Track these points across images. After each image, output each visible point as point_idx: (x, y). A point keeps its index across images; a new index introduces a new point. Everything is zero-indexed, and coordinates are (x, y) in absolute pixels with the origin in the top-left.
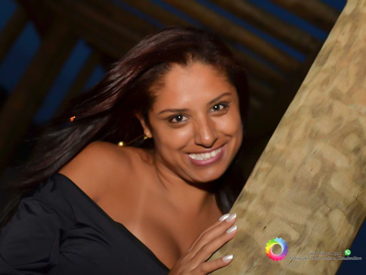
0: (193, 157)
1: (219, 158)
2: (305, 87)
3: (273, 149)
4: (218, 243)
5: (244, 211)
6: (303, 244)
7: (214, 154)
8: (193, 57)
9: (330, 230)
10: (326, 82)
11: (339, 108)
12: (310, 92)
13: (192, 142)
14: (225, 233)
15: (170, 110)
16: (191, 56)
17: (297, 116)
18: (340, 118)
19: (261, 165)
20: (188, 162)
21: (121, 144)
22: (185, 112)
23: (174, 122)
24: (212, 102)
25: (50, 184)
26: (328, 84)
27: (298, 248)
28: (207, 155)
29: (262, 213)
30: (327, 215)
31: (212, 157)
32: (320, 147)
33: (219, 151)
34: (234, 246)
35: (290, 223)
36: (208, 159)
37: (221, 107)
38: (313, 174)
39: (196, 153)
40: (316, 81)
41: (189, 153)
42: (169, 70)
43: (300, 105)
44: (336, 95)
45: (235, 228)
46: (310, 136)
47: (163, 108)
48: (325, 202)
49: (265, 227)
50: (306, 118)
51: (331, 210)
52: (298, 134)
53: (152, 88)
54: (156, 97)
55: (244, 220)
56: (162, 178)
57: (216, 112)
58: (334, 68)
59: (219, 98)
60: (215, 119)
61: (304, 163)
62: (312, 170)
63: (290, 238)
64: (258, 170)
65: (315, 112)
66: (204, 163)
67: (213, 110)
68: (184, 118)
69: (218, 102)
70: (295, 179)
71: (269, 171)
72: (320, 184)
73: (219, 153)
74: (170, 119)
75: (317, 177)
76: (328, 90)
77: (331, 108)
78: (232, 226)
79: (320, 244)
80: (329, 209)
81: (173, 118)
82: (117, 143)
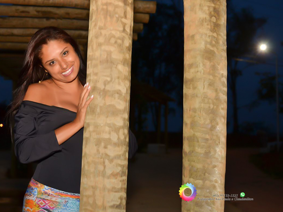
0: (64, 74)
1: (72, 71)
2: (90, 30)
3: (89, 56)
4: (87, 94)
5: (90, 80)
6: (113, 80)
7: (70, 70)
8: (49, 40)
9: (120, 72)
10: (95, 25)
11: (103, 32)
12: (92, 31)
13: (61, 69)
14: (87, 90)
15: (48, 61)
16: (48, 40)
17: (92, 41)
18: (105, 35)
19: (88, 63)
20: (63, 76)
21: (40, 82)
22: (54, 60)
23: (51, 65)
24: (61, 53)
25: (23, 106)
26: (96, 25)
27: (112, 82)
28: (68, 72)
29: (95, 78)
30: (116, 68)
31: (70, 72)
32: (103, 47)
33: (72, 68)
34: (92, 92)
35: (105, 76)
36: (69, 73)
37: (66, 53)
38: (105, 57)
39: (64, 72)
40: (92, 26)
41: (62, 73)
42: (42, 48)
43: (91, 37)
44: (100, 28)
45: (89, 87)
46: (98, 45)
47: (46, 61)
48: (114, 64)
49: (99, 81)
50: (95, 41)
51: (117, 65)
52: (95, 46)
53: (39, 56)
54: (42, 58)
55: (91, 82)
56: (58, 86)
57: (65, 55)
58: (96, 19)
59: (63, 50)
60: (65, 58)
61: (101, 55)
62: (104, 56)
63: (108, 80)
64: (88, 65)
65: (97, 37)
66: (68, 75)
67: (64, 55)
68: (55, 62)
69: (63, 52)
70: (100, 62)
71: (91, 63)
72: (109, 59)
73: (72, 69)
74: (50, 64)
75: (107, 57)
76: (97, 27)
77: (101, 33)
78: (89, 86)
79: (118, 78)
80: (116, 65)
81: (50, 63)
82: (38, 82)
